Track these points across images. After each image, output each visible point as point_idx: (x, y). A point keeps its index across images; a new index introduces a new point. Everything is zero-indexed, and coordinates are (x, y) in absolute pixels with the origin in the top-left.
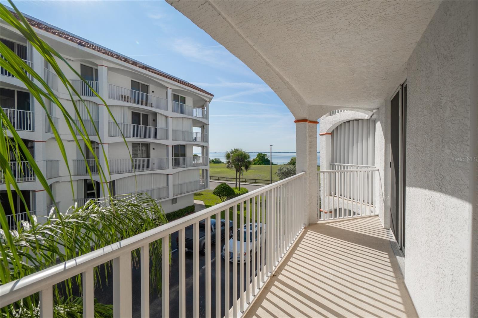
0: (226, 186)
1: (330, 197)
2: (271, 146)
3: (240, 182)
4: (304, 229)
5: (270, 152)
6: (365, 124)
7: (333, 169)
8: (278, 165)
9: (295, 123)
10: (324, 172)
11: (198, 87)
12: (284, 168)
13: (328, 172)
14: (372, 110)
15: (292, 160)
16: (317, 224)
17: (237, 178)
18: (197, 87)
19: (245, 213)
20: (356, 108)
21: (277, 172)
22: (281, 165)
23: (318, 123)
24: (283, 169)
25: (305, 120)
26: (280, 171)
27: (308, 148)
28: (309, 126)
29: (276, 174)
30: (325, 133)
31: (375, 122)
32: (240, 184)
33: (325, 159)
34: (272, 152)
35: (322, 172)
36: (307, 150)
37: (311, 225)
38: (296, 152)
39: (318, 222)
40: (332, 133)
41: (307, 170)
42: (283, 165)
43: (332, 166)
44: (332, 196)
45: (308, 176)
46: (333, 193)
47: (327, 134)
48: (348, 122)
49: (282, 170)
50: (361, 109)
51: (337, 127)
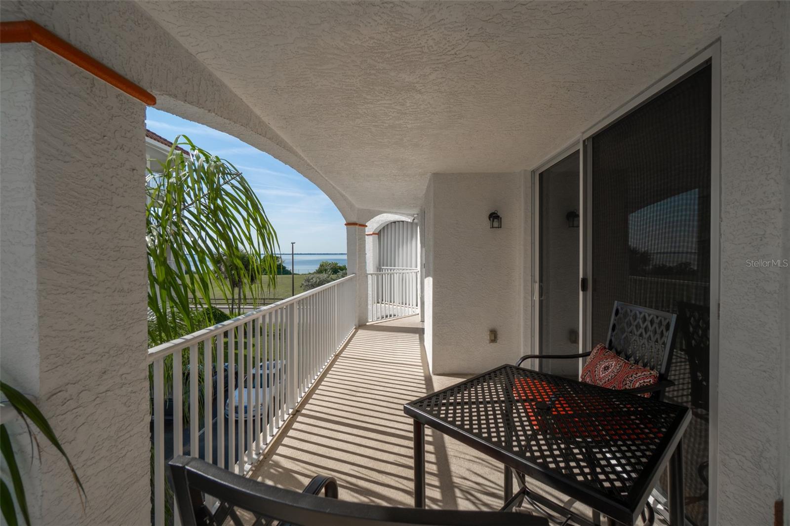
0: (215, 311)
1: (378, 304)
2: (293, 243)
3: (240, 304)
4: (354, 330)
5: (291, 253)
6: (409, 226)
7: (380, 271)
8: (298, 274)
9: (345, 226)
10: (371, 274)
11: (160, 137)
12: (314, 277)
13: (375, 274)
14: (413, 215)
15: (321, 266)
16: (366, 325)
17: (235, 298)
18: (158, 136)
19: (254, 351)
20: (399, 213)
21: (303, 284)
22: (305, 274)
23: (367, 226)
24: (312, 279)
25: (355, 224)
26: (309, 282)
27: (357, 250)
28: (358, 229)
29: (301, 287)
30: (372, 233)
31: (417, 224)
32: (239, 308)
33: (372, 262)
34: (294, 253)
35: (369, 274)
36: (357, 253)
37: (362, 325)
38: (346, 254)
39: (367, 324)
40: (379, 234)
41: (357, 272)
42: (309, 274)
43: (379, 269)
44: (379, 303)
45: (358, 278)
46: (380, 300)
47: (373, 234)
48: (395, 222)
49: (311, 281)
50: (404, 214)
51: (384, 227)
